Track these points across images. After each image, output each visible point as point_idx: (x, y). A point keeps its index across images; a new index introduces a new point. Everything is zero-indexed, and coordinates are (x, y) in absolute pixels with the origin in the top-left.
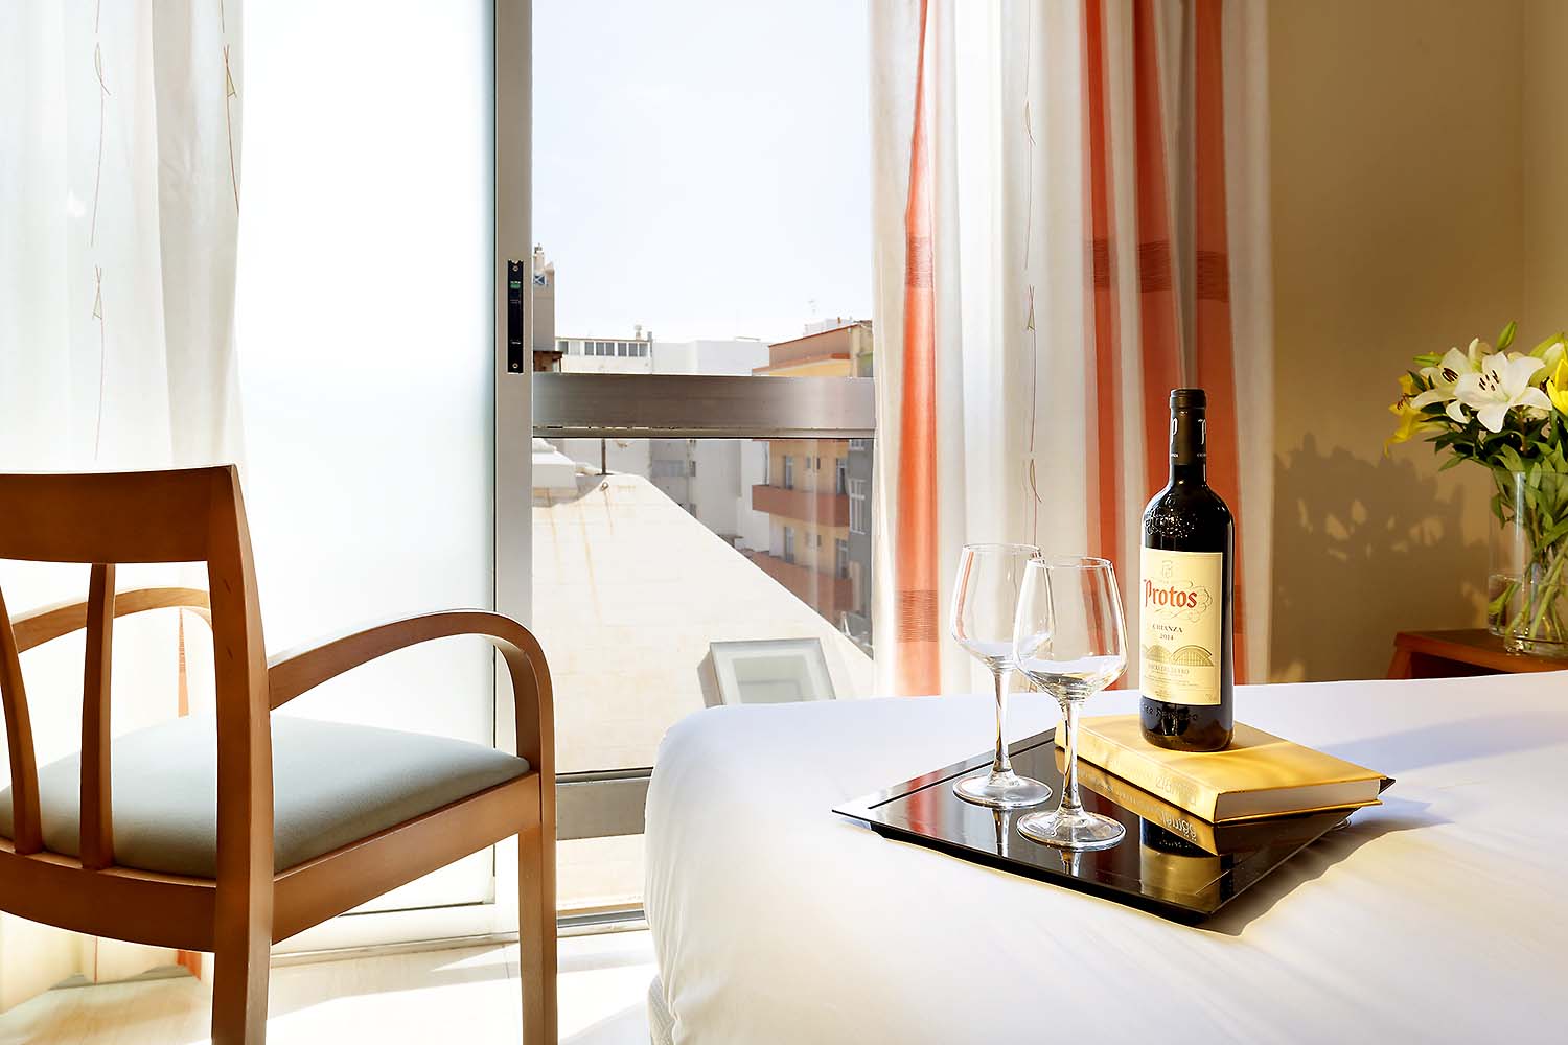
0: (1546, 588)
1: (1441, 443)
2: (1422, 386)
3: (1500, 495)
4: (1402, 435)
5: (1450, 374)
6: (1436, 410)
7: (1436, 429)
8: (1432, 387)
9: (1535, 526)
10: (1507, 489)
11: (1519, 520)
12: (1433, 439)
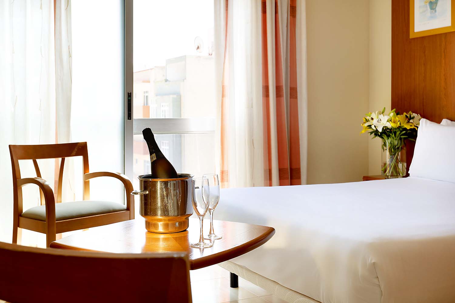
0: (392, 164)
1: (371, 133)
2: (367, 121)
3: (383, 144)
4: (363, 132)
5: (372, 119)
6: (370, 126)
7: (370, 130)
8: (369, 121)
9: (390, 151)
10: (385, 143)
11: (388, 150)
12: (369, 133)
